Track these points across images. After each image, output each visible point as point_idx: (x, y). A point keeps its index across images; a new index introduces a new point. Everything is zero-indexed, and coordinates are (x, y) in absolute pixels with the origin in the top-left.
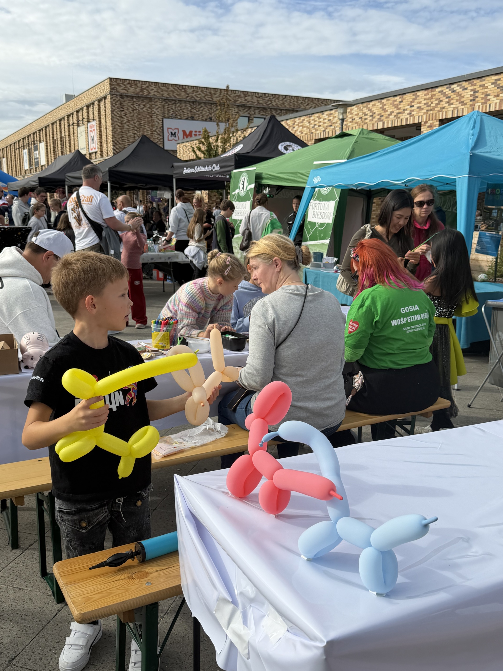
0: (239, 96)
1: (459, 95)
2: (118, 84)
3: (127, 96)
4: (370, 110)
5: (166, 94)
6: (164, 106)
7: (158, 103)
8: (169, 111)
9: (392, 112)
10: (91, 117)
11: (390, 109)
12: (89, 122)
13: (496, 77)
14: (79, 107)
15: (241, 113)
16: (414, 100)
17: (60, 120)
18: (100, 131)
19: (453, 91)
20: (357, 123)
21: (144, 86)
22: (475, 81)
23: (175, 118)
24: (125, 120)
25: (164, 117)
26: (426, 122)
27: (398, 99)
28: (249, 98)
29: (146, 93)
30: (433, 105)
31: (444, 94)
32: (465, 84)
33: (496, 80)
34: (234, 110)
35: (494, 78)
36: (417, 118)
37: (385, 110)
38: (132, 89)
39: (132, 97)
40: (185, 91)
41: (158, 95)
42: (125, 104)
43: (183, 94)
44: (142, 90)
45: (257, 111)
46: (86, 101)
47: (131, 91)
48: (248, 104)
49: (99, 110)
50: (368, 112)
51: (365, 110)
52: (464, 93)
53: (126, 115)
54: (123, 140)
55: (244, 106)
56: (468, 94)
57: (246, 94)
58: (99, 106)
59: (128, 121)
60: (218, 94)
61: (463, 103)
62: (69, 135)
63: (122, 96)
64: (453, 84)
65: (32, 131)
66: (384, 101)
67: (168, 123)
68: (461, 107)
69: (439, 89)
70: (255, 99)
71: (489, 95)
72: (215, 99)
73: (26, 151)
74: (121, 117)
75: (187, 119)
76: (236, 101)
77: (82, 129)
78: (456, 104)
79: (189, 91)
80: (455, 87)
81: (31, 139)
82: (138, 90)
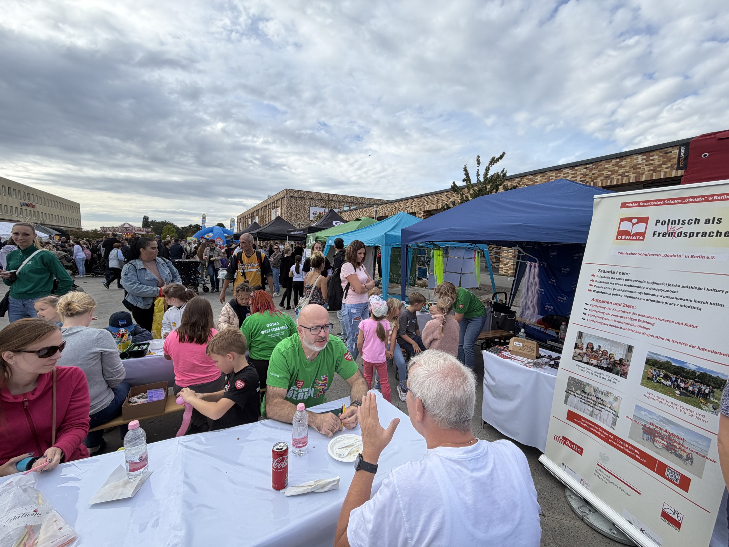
0: (345, 198)
1: (431, 200)
2: (290, 192)
3: (294, 197)
4: (394, 206)
5: (311, 196)
6: (310, 201)
7: (308, 200)
8: (313, 203)
9: (404, 207)
10: (278, 205)
11: (402, 205)
12: (277, 208)
13: (447, 193)
14: (273, 201)
15: (345, 205)
16: (413, 202)
17: (265, 207)
18: (282, 212)
19: (429, 199)
20: (389, 211)
21: (302, 193)
22: (438, 195)
23: (316, 206)
24: (293, 207)
25: (311, 206)
26: (418, 212)
27: (406, 201)
28: (349, 199)
29: (302, 196)
30: (421, 204)
31: (425, 200)
32: (434, 196)
33: (447, 194)
34: (342, 204)
35: (446, 193)
36: (414, 210)
37: (401, 206)
38: (296, 194)
39: (296, 197)
40: (320, 195)
41: (308, 197)
42: (293, 200)
43: (319, 196)
44: (301, 194)
45: (353, 204)
46: (276, 199)
47: (296, 195)
48: (349, 201)
49: (281, 202)
50: (393, 207)
51: (392, 206)
52: (433, 200)
53: (293, 205)
54: (291, 216)
55: (347, 202)
56: (435, 200)
57: (348, 197)
58: (281, 201)
59: (294, 208)
60: (335, 197)
61: (433, 204)
62: (269, 213)
63: (291, 197)
64: (429, 195)
65: (253, 211)
66: (400, 202)
67: (312, 209)
68: (432, 206)
69: (423, 198)
70: (352, 199)
71: (444, 201)
72: (334, 199)
73: (250, 220)
74: (291, 206)
75: (321, 207)
76: (343, 200)
77: (274, 211)
78: (430, 204)
79: (322, 195)
80: (429, 197)
81: (253, 215)
82: (299, 194)
